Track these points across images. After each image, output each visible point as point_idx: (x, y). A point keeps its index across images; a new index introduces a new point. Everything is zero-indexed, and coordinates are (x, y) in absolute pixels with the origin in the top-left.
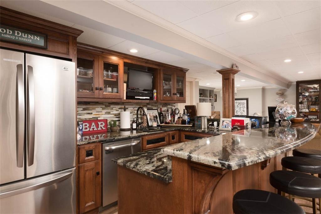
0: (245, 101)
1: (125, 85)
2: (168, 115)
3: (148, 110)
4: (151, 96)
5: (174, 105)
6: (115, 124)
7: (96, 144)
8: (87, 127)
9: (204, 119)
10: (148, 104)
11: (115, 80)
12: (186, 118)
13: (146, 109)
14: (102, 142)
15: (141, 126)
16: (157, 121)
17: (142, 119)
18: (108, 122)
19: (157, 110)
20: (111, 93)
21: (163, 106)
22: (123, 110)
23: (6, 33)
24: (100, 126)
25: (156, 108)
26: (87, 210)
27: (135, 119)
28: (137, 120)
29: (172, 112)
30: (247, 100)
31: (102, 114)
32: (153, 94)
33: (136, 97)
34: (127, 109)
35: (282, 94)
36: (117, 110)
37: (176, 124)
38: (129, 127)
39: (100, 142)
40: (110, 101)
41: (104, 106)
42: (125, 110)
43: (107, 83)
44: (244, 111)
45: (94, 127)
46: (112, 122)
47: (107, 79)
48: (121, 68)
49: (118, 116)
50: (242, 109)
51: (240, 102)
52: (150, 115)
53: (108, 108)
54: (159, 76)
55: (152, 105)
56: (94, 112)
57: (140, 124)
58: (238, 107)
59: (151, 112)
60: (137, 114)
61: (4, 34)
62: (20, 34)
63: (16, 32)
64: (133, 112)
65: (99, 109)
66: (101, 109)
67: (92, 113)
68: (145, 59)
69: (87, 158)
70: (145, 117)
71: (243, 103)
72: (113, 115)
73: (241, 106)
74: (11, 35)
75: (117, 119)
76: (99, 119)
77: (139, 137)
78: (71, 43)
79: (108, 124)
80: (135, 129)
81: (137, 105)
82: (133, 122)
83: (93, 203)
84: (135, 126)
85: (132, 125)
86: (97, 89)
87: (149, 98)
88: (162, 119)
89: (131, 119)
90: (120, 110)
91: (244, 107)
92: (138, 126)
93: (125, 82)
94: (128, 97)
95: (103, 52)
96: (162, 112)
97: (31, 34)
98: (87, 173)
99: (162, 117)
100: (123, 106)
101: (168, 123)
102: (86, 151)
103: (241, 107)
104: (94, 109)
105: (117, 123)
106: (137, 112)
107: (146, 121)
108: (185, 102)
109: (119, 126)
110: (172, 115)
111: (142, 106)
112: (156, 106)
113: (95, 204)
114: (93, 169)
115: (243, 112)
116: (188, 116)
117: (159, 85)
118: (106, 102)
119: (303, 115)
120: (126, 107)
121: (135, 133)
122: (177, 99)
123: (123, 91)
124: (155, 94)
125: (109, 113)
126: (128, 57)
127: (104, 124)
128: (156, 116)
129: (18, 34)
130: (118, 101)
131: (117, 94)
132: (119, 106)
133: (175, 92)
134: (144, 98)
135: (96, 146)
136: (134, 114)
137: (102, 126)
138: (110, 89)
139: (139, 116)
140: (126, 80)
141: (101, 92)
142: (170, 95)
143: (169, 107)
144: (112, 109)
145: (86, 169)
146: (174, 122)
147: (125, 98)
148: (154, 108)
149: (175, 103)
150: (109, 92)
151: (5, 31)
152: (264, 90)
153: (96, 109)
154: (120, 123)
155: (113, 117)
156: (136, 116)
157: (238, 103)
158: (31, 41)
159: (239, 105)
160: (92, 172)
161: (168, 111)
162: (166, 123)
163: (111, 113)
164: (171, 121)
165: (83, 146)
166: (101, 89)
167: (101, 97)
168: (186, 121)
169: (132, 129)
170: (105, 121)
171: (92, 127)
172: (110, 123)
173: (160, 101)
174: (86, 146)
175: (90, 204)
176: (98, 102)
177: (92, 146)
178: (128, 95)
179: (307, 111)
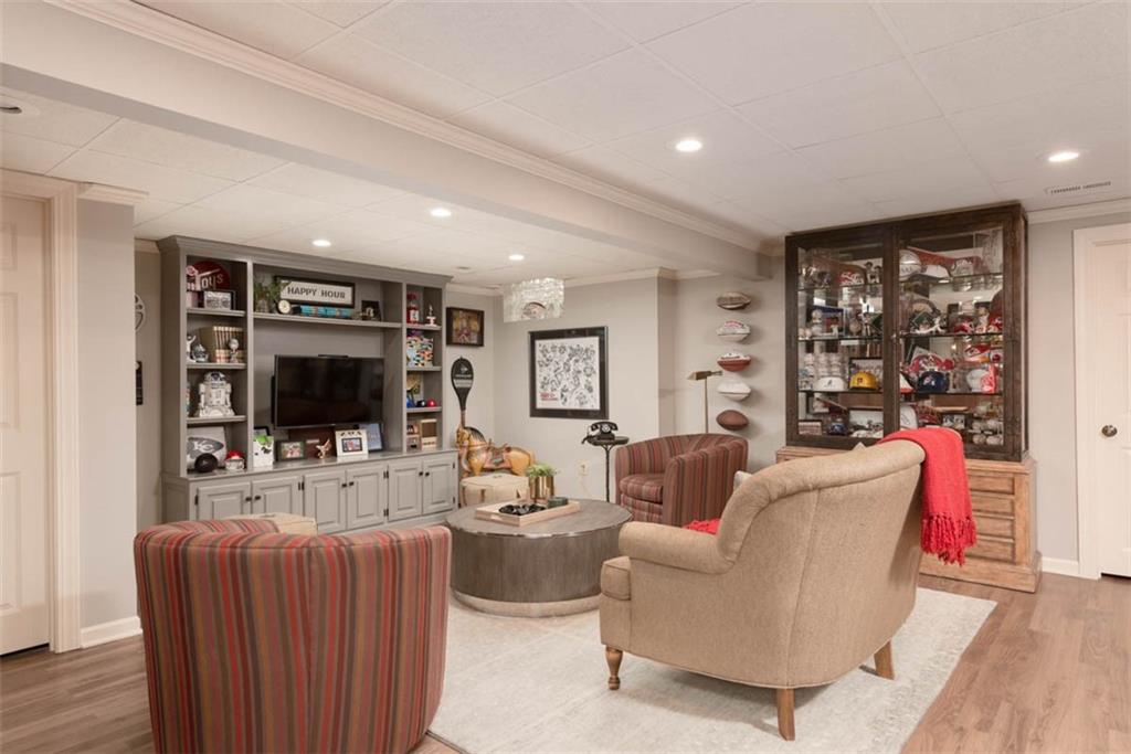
0: (595, 342)
30: (602, 334)
35: (742, 305)
44: (590, 390)
50: (583, 379)
51: (575, 347)
58: (569, 370)
71: (587, 350)
73: (581, 366)
91: (592, 368)
103: (579, 372)
115: (585, 392)
119: (826, 410)
152: (668, 283)
157: (569, 351)
159: (572, 362)
179: (837, 385)
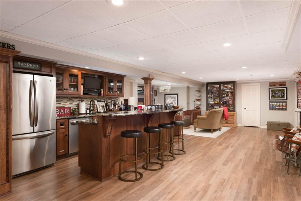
0: (176, 96)
1: (82, 86)
2: (111, 105)
3: (97, 102)
4: (99, 93)
5: (117, 98)
6: (76, 110)
7: (65, 120)
8: (58, 111)
9: (132, 107)
10: (98, 98)
11: (76, 84)
12: (123, 107)
13: (96, 101)
14: (69, 119)
15: (93, 112)
16: (104, 109)
17: (93, 107)
18: (71, 109)
19: (104, 101)
20: (73, 92)
21: (108, 100)
22: (81, 102)
23: (23, 65)
24: (66, 111)
25: (103, 101)
26: (60, 154)
27: (89, 108)
28: (90, 108)
29: (114, 103)
30: (177, 95)
31: (68, 104)
32: (101, 92)
33: (89, 94)
34: (84, 101)
35: (199, 91)
36: (77, 102)
37: (116, 110)
38: (85, 112)
39: (67, 118)
40: (73, 96)
41: (68, 99)
42: (82, 102)
43: (71, 86)
44: (175, 103)
45: (62, 112)
46: (74, 109)
47: (71, 83)
48: (80, 76)
49: (78, 105)
52: (99, 105)
53: (72, 100)
54: (105, 80)
55: (101, 99)
56: (62, 103)
57: (92, 110)
59: (100, 103)
60: (90, 104)
61: (22, 65)
62: (29, 65)
63: (28, 64)
64: (87, 103)
65: (65, 101)
66: (67, 101)
67: (61, 104)
68: (95, 71)
69: (60, 127)
70: (96, 107)
72: (74, 105)
73: (174, 99)
74: (26, 66)
75: (77, 107)
76: (65, 107)
77: (91, 117)
78: (52, 67)
79: (71, 110)
80: (88, 114)
81: (90, 99)
82: (88, 109)
83: (64, 151)
84: (88, 111)
85: (86, 111)
86: (65, 89)
87: (98, 94)
88: (107, 108)
89: (86, 107)
90: (79, 102)
91: (176, 100)
92: (91, 112)
93: (82, 85)
94: (84, 94)
95: (68, 68)
96: (108, 103)
97: (34, 64)
98: (61, 135)
99: (107, 106)
100: (81, 99)
101: (111, 110)
102: (60, 123)
104: (62, 101)
105: (77, 110)
106: (90, 103)
107: (96, 109)
108: (124, 97)
109: (78, 111)
110: (114, 105)
111: (93, 99)
112: (103, 99)
113: (65, 152)
114: (63, 133)
116: (124, 106)
117: (105, 86)
118: (70, 97)
120: (83, 99)
121: (88, 115)
122: (117, 95)
123: (81, 90)
124: (102, 92)
125: (72, 103)
126: (84, 70)
127: (68, 111)
128: (104, 106)
129: (28, 65)
130: (78, 96)
131: (77, 92)
132: (78, 99)
133: (116, 90)
134: (95, 94)
135: (65, 121)
136: (88, 105)
137: (67, 111)
138: (72, 89)
139: (91, 106)
140: (83, 82)
141: (67, 91)
142: (113, 93)
143: (113, 100)
144: (74, 101)
145: (60, 132)
146: (115, 109)
147: (82, 94)
148: (102, 101)
149: (117, 97)
150: (72, 91)
151: (23, 64)
152: (188, 88)
153: (64, 101)
154: (78, 110)
155: (74, 106)
156: (89, 106)
158: (34, 67)
160: (63, 134)
161: (111, 102)
162: (110, 110)
163: (73, 103)
164: (113, 109)
165: (58, 120)
166: (67, 89)
167: (67, 94)
168: (122, 108)
169: (87, 113)
170: (69, 108)
171: (61, 112)
172: (72, 109)
173: (106, 96)
174: (60, 120)
175: (62, 151)
176: (65, 97)
177: (63, 120)
178: (84, 92)
179: (213, 103)
